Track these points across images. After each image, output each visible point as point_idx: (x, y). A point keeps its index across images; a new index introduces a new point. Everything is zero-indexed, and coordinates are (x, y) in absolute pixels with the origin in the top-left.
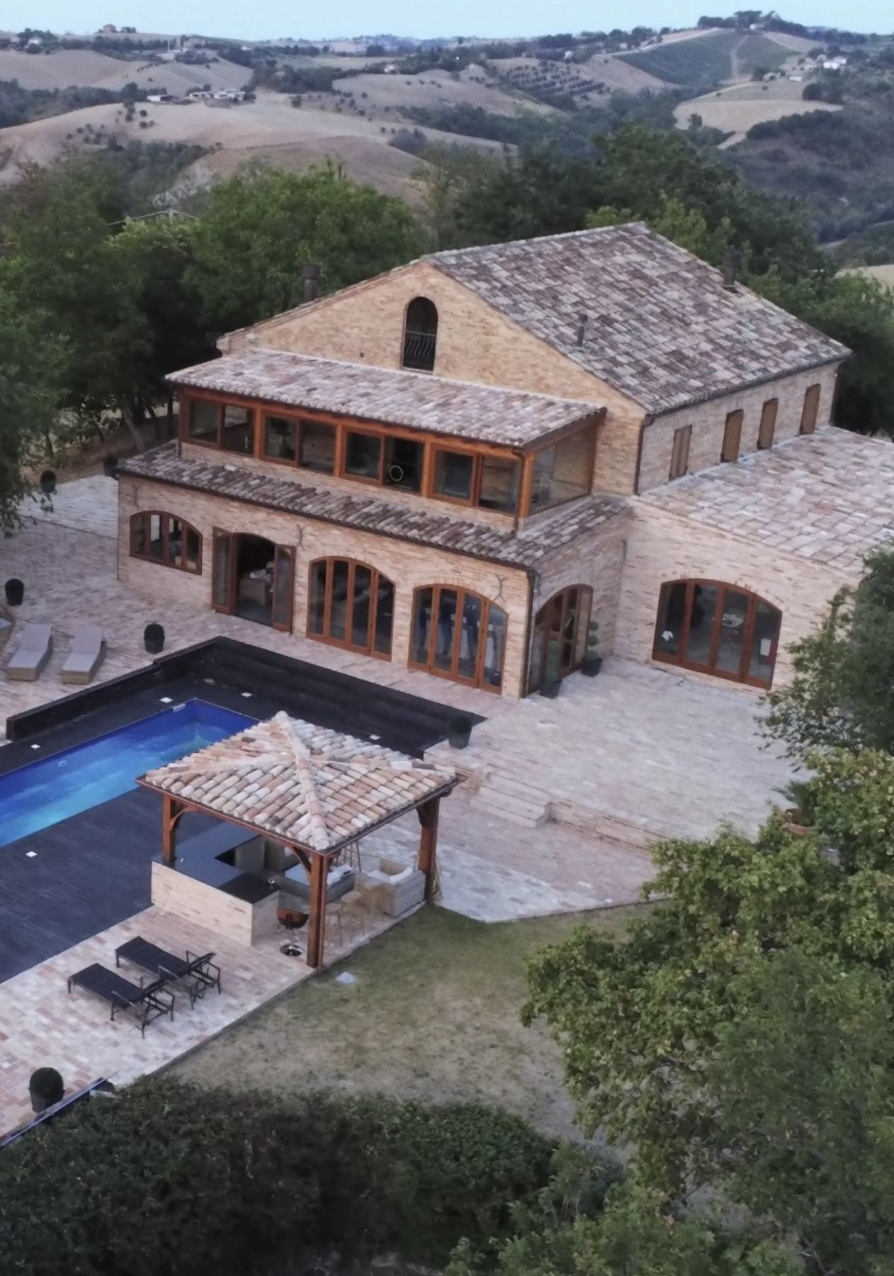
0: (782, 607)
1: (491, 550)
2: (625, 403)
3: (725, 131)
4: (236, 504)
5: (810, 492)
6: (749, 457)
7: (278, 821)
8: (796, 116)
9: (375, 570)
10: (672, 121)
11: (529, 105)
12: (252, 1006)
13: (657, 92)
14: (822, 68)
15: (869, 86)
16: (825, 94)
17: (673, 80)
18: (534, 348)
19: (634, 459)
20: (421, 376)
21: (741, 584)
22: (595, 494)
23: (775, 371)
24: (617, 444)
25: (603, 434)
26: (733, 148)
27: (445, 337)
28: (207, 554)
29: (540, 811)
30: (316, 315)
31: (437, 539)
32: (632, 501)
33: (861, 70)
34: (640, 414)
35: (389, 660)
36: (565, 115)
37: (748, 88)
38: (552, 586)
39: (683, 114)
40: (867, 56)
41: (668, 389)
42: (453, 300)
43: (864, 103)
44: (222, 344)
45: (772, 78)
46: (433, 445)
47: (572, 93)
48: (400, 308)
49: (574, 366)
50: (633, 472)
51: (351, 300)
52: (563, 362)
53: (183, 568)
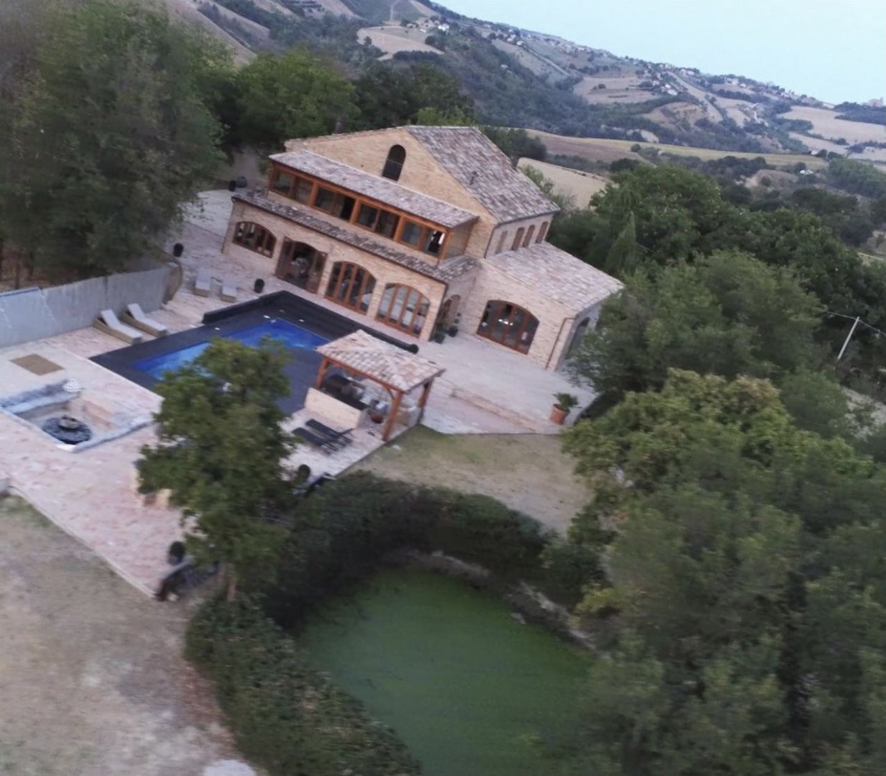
0: (539, 319)
1: (429, 272)
2: (490, 216)
3: (383, 51)
4: (299, 227)
5: (548, 271)
6: (521, 250)
7: (384, 376)
8: (420, 52)
9: (367, 271)
10: (355, 37)
11: (279, 7)
12: (366, 453)
13: (349, 18)
14: (437, 28)
15: (459, 45)
16: (437, 43)
17: (360, 14)
18: (450, 181)
19: (487, 241)
20: (391, 182)
21: (525, 307)
22: (466, 254)
23: (538, 213)
24: (480, 233)
25: (476, 227)
26: (385, 61)
27: (407, 168)
28: (277, 250)
29: (450, 391)
30: (341, 141)
31: (403, 262)
32: (482, 261)
33: (457, 35)
34: (494, 222)
35: (365, 315)
36: (298, 18)
37: (397, 29)
38: (451, 293)
39: (362, 34)
40: (459, 28)
41: (505, 213)
42: (415, 150)
43: (455, 54)
44: (288, 144)
45: (411, 27)
46: (405, 219)
47: (304, 6)
48: (387, 148)
49: (468, 194)
50: (485, 248)
51: (362, 138)
52: (463, 192)
53: (262, 253)
